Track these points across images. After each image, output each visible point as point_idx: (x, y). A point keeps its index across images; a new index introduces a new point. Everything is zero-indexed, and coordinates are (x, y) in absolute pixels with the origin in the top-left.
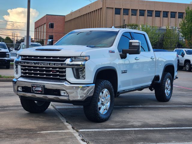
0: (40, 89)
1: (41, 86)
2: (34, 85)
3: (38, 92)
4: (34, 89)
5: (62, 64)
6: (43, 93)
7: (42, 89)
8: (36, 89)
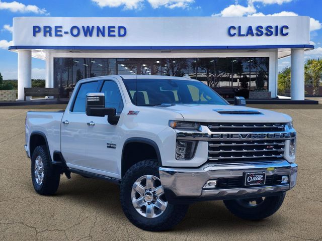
0: (260, 178)
2: (251, 174)
3: (255, 184)
4: (249, 179)
5: (284, 135)
6: (265, 183)
7: (263, 178)
8: (252, 179)
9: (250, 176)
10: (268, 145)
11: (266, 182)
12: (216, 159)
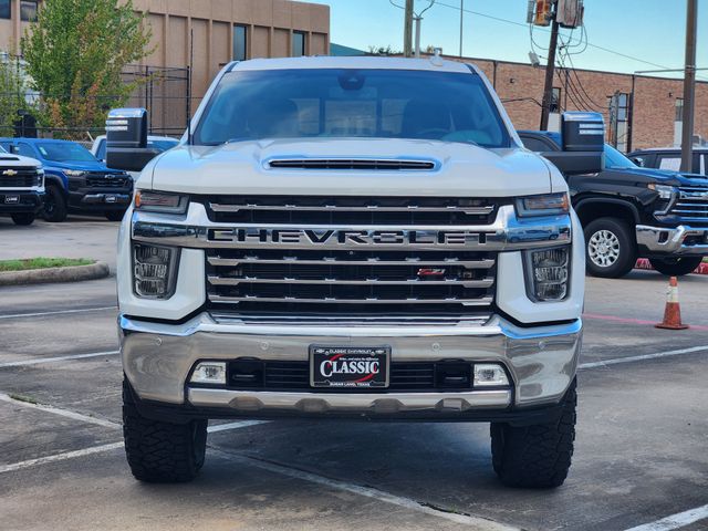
0: (369, 368)
1: (374, 349)
2: (331, 351)
3: (353, 384)
4: (328, 369)
5: (482, 236)
6: (387, 385)
7: (381, 367)
8: (339, 367)
9: (331, 357)
10: (423, 267)
11: (391, 380)
12: (235, 300)
